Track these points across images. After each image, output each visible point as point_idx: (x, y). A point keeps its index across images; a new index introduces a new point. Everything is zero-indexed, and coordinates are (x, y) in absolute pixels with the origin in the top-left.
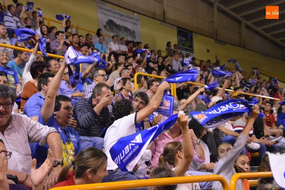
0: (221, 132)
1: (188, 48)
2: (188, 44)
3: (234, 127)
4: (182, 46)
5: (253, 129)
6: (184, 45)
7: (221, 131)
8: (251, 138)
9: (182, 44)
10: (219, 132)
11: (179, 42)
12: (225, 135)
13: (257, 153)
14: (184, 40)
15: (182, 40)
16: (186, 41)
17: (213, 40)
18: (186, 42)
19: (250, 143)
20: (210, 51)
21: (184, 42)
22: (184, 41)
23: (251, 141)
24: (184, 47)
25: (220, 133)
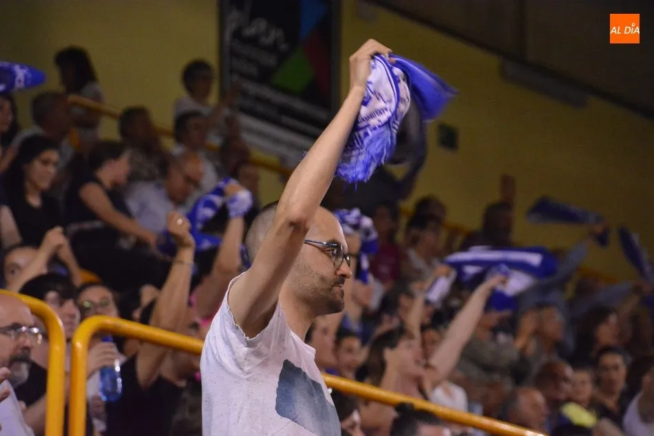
1: (299, 105)
2: (297, 71)
4: (252, 88)
6: (264, 76)
9: (253, 70)
11: (234, 54)
14: (267, 41)
15: (253, 41)
16: (284, 47)
17: (491, 62)
18: (282, 58)
20: (462, 140)
21: (270, 60)
22: (273, 49)
24: (267, 93)
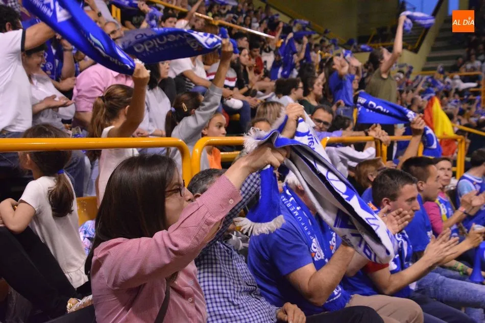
0: (189, 80)
3: (208, 75)
5: (236, 79)
7: (189, 78)
8: (231, 91)
10: (186, 80)
12: (194, 85)
13: (238, 115)
19: (230, 99)
23: (231, 95)
25: (187, 82)
